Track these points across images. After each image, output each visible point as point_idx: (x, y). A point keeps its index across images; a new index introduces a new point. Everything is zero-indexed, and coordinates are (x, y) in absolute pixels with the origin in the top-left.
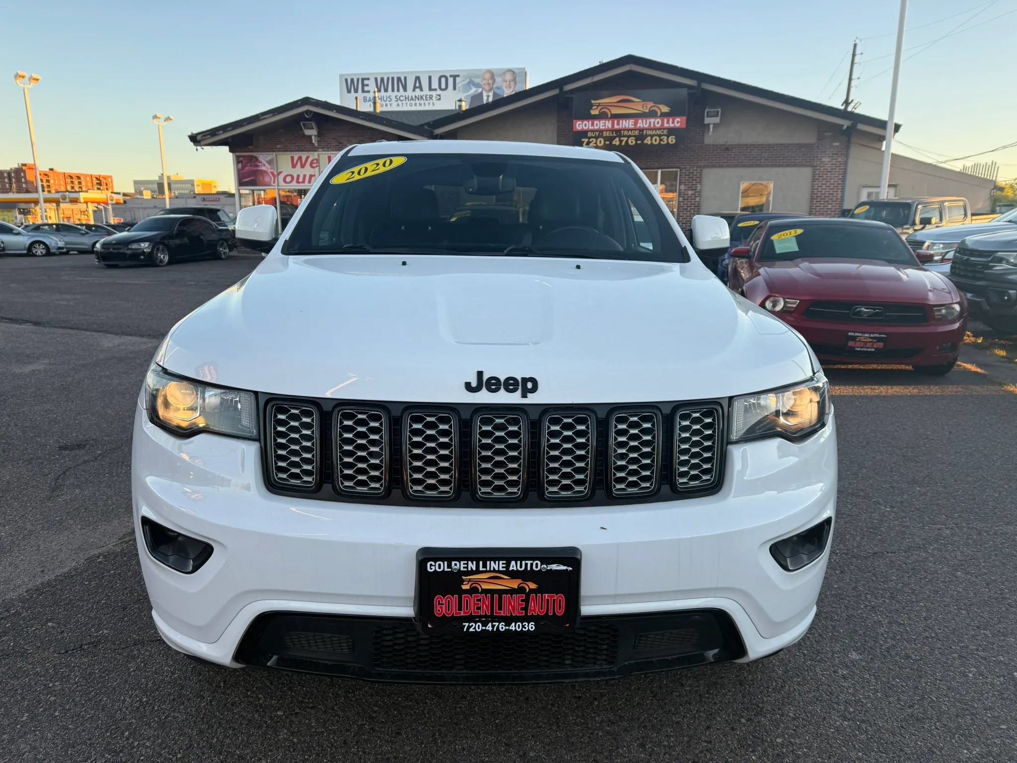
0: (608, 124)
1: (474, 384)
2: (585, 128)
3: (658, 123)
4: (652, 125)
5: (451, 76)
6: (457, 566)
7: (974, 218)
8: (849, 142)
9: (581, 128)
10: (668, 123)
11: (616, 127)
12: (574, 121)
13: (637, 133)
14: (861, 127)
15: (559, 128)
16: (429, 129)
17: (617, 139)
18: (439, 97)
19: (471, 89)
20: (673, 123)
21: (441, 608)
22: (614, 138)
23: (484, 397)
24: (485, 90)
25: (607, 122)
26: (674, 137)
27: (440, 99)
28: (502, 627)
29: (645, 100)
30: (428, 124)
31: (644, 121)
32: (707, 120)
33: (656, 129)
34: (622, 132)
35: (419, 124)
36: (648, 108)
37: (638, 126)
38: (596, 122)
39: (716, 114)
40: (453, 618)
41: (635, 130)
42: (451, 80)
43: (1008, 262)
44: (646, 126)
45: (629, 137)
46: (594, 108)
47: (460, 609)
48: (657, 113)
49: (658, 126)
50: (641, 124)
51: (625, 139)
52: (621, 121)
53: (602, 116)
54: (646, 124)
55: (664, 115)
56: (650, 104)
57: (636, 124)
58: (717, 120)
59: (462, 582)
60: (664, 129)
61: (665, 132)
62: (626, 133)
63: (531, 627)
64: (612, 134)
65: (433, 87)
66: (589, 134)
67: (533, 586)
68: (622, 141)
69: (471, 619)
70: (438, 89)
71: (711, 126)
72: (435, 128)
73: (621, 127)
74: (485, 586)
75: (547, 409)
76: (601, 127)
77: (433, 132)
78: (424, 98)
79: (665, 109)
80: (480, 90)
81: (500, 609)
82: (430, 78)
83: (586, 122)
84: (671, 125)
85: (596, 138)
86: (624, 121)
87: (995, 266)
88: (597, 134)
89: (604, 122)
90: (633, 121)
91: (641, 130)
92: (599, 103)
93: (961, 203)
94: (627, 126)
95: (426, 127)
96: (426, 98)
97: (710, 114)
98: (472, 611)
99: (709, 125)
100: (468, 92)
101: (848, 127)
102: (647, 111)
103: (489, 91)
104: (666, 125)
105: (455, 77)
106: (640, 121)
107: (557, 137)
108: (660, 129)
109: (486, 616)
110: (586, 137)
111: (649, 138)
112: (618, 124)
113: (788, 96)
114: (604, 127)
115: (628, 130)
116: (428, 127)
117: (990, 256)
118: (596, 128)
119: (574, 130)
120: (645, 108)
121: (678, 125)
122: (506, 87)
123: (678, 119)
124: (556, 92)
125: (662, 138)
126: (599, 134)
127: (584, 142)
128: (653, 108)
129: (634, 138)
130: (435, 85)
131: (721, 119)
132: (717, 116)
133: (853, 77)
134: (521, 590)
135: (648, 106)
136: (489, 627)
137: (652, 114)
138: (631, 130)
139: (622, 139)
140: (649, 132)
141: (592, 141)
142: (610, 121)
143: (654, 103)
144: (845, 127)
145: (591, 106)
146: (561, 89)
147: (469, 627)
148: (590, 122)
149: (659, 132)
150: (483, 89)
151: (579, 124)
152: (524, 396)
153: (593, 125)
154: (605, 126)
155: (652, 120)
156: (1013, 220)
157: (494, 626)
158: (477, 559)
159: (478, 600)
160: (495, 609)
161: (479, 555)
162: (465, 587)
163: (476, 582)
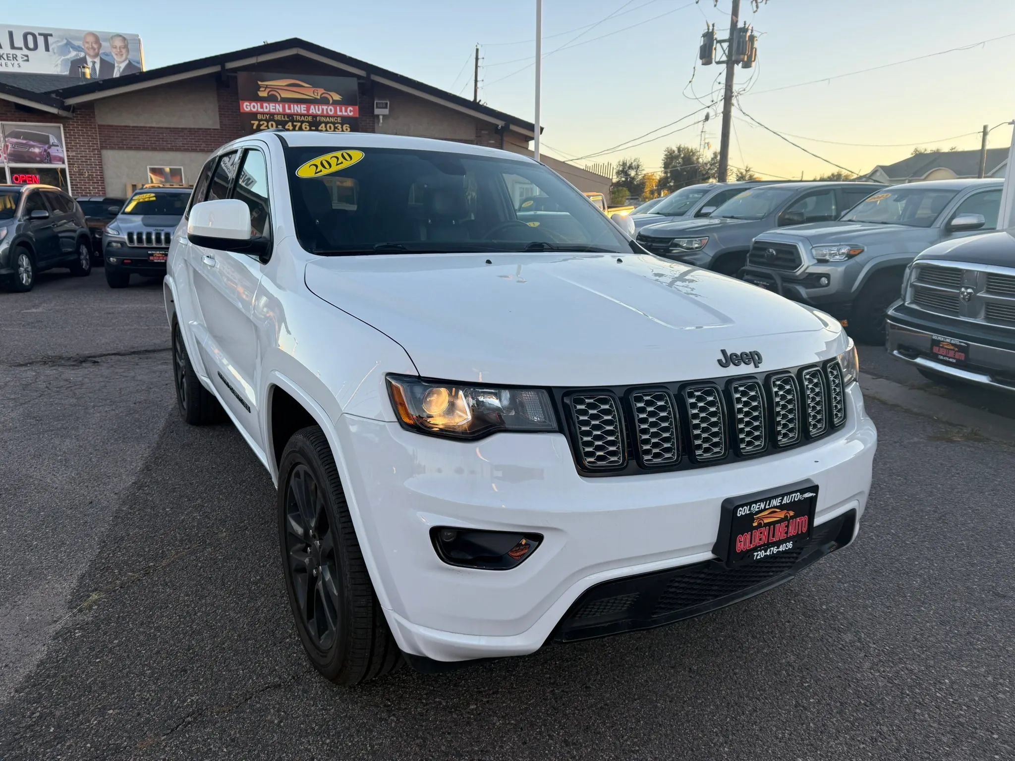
0: (279, 108)
1: (724, 361)
2: (254, 110)
3: (331, 110)
4: (325, 112)
5: (40, 34)
6: (755, 508)
7: (609, 210)
8: (502, 139)
9: (249, 109)
10: (341, 111)
11: (288, 111)
12: (241, 102)
13: (310, 119)
14: (513, 127)
15: (220, 108)
16: (58, 98)
17: (290, 124)
18: (26, 58)
19: (70, 52)
20: (346, 111)
21: (741, 545)
22: (287, 122)
23: (733, 371)
24: (89, 55)
25: (277, 105)
26: (348, 126)
27: (28, 60)
28: (775, 550)
29: (315, 85)
30: (56, 92)
31: (317, 107)
32: (377, 111)
33: (329, 116)
34: (295, 117)
35: (43, 91)
36: (319, 95)
37: (311, 112)
38: (265, 105)
39: (384, 106)
40: (748, 551)
41: (308, 116)
42: (41, 40)
43: (682, 247)
44: (319, 113)
45: (302, 122)
46: (261, 89)
47: (751, 543)
48: (329, 101)
49: (331, 113)
50: (314, 110)
51: (299, 124)
52: (292, 106)
53: (271, 99)
54: (319, 110)
55: (335, 103)
56: (321, 91)
57: (308, 109)
58: (386, 111)
59: (753, 520)
60: (337, 117)
61: (339, 120)
62: (298, 118)
63: (790, 545)
64: (284, 118)
65: (16, 45)
66: (259, 117)
67: (792, 513)
68: (296, 126)
69: (756, 549)
70: (24, 48)
71: (381, 117)
72: (66, 98)
73: (293, 111)
74: (766, 521)
75: (769, 375)
76: (272, 110)
77: (64, 102)
78: (5, 56)
79: (337, 97)
80: (82, 55)
81: (773, 537)
82: (11, 34)
83: (253, 104)
84: (345, 114)
85: (268, 121)
86: (295, 106)
87: (673, 250)
88: (268, 117)
89: (274, 105)
90: (305, 106)
91: (314, 116)
92: (267, 85)
93: (600, 198)
94: (299, 112)
95: (54, 96)
96: (8, 57)
97: (379, 106)
98: (756, 542)
99: (378, 116)
100: (67, 55)
101: (502, 127)
102: (319, 97)
103: (96, 55)
104: (339, 113)
105: (46, 36)
106: (312, 107)
107: (220, 117)
108: (334, 117)
109: (764, 545)
110: (257, 119)
111: (323, 125)
112: (289, 108)
113: (451, 94)
114: (274, 111)
115: (301, 115)
116: (57, 95)
117: (669, 242)
118: (266, 110)
119: (241, 111)
120: (316, 94)
121: (351, 114)
122: (116, 54)
123: (350, 108)
124: (216, 69)
125: (336, 125)
126: (270, 117)
127: (253, 124)
128: (323, 95)
129: (307, 124)
130: (19, 42)
131: (390, 111)
132: (386, 107)
133: (479, 79)
134: (785, 519)
135: (319, 93)
136: (768, 553)
137: (324, 101)
138: (304, 115)
139: (295, 123)
140: (323, 119)
141: (263, 124)
142: (281, 105)
143: (325, 90)
144: (500, 126)
145: (259, 87)
146: (223, 67)
147: (757, 555)
148: (259, 104)
149: (332, 120)
150: (86, 53)
151: (247, 105)
152: (756, 366)
153: (262, 107)
154: (275, 109)
155: (325, 107)
156: (660, 212)
157: (770, 550)
158: (765, 500)
159: (761, 533)
160: (771, 538)
161: (765, 497)
162: (755, 524)
163: (761, 519)
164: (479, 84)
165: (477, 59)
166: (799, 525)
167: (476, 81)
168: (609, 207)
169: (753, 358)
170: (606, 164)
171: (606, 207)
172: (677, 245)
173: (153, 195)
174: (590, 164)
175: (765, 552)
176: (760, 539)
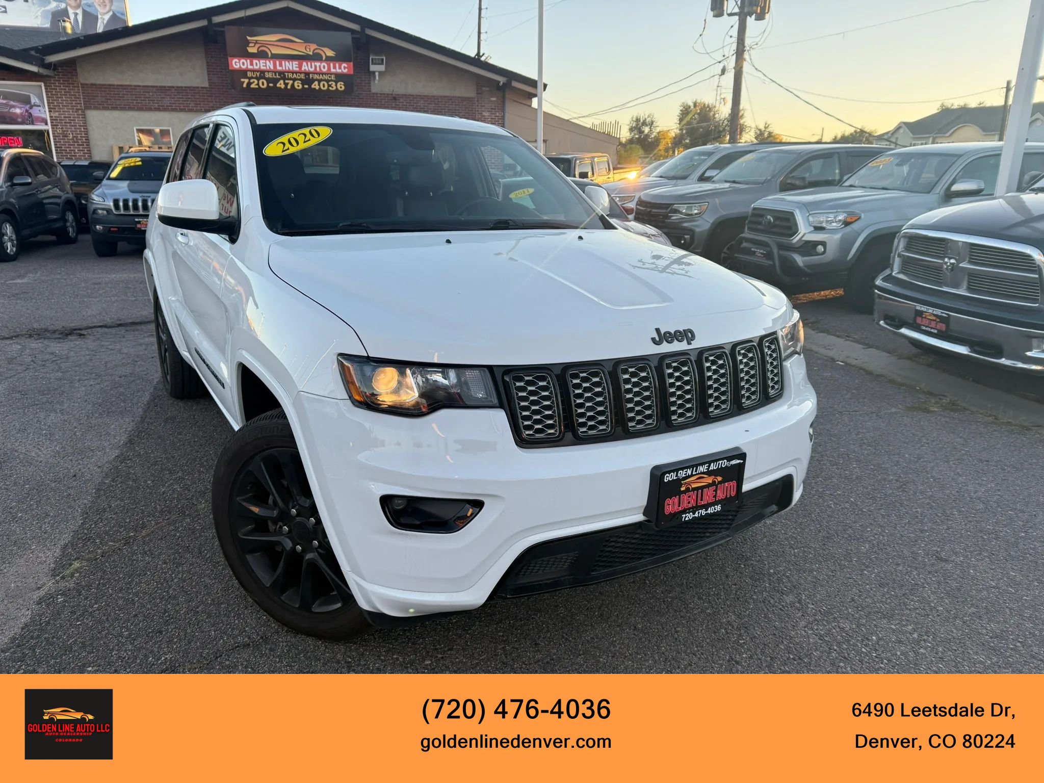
0: (269, 65)
1: (657, 339)
2: (244, 67)
3: (324, 67)
4: (318, 69)
6: (682, 474)
7: (615, 172)
8: (504, 97)
9: (238, 66)
10: (335, 68)
11: (279, 68)
12: (229, 58)
13: (302, 76)
14: (515, 84)
15: (208, 65)
16: (38, 55)
17: (282, 82)
18: (3, 9)
19: (50, 3)
20: (340, 68)
21: (669, 507)
22: (278, 80)
24: (71, 7)
25: (268, 62)
26: (343, 83)
27: (6, 12)
28: (703, 512)
29: (306, 41)
30: (36, 49)
31: (309, 64)
32: (373, 68)
33: (323, 74)
34: (286, 74)
35: (21, 47)
36: (312, 51)
37: (303, 69)
38: (255, 61)
39: (380, 62)
40: (675, 514)
41: (301, 73)
43: (681, 213)
44: (312, 70)
45: (294, 80)
46: (250, 45)
47: (679, 506)
48: (321, 56)
49: (325, 70)
50: (307, 67)
51: (291, 82)
52: (283, 62)
53: (262, 55)
54: (311, 67)
55: (329, 59)
56: (314, 46)
57: (300, 66)
58: (382, 68)
59: (681, 485)
60: (331, 74)
61: (333, 77)
62: (290, 75)
63: (718, 508)
64: (276, 75)
66: (249, 74)
67: (720, 479)
68: (288, 84)
69: (685, 511)
71: (377, 74)
72: (46, 55)
73: (284, 68)
74: (694, 486)
75: (701, 351)
76: (262, 68)
77: (44, 59)
79: (330, 53)
80: (63, 6)
81: (702, 500)
83: (243, 60)
84: (339, 71)
85: (258, 79)
86: (287, 63)
87: (672, 216)
88: (258, 74)
89: (264, 61)
90: (297, 63)
91: (307, 74)
92: (256, 41)
93: (605, 159)
94: (291, 69)
95: (33, 53)
97: (374, 62)
98: (685, 505)
99: (374, 73)
100: (47, 6)
101: (503, 83)
102: (311, 53)
103: (78, 6)
104: (333, 70)
106: (305, 64)
107: (208, 74)
108: (328, 74)
109: (693, 507)
110: (246, 77)
111: (316, 83)
112: (281, 65)
113: (449, 49)
114: (265, 68)
115: (293, 73)
116: (36, 52)
117: (668, 208)
118: (256, 67)
119: (230, 68)
120: (308, 50)
121: (345, 71)
122: (99, 5)
123: (344, 65)
124: (203, 23)
125: (330, 83)
126: (260, 75)
127: (244, 82)
128: (316, 51)
129: (300, 82)
131: (386, 68)
132: (382, 63)
133: (482, 31)
134: (713, 483)
135: (311, 49)
136: (696, 515)
137: (316, 57)
138: (296, 73)
139: (287, 81)
140: (316, 77)
141: (254, 82)
142: (271, 62)
143: (317, 45)
144: (501, 83)
145: (248, 42)
146: (210, 21)
147: (686, 517)
148: (248, 61)
149: (326, 77)
150: (67, 4)
151: (236, 62)
152: (689, 343)
153: (252, 64)
154: (266, 66)
155: (318, 64)
156: (664, 176)
157: (699, 513)
158: (692, 466)
159: (689, 497)
160: (699, 501)
161: (693, 464)
162: (683, 489)
163: (689, 484)
164: (483, 37)
165: (480, 9)
166: (727, 490)
167: (479, 33)
168: (614, 169)
169: (687, 335)
170: (613, 122)
171: (611, 168)
172: (676, 211)
173: (139, 159)
174: (597, 122)
175: (694, 514)
176: (689, 503)
